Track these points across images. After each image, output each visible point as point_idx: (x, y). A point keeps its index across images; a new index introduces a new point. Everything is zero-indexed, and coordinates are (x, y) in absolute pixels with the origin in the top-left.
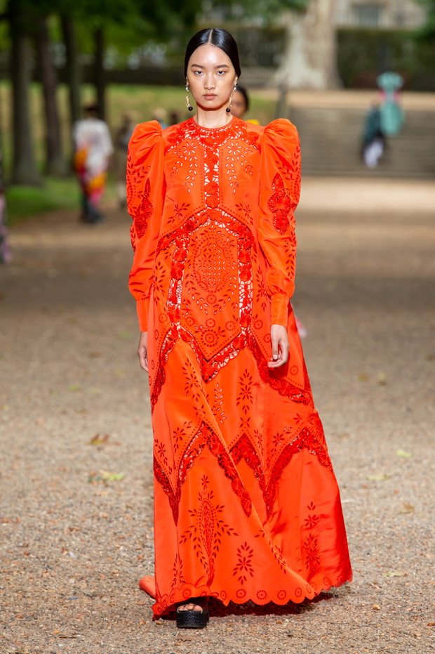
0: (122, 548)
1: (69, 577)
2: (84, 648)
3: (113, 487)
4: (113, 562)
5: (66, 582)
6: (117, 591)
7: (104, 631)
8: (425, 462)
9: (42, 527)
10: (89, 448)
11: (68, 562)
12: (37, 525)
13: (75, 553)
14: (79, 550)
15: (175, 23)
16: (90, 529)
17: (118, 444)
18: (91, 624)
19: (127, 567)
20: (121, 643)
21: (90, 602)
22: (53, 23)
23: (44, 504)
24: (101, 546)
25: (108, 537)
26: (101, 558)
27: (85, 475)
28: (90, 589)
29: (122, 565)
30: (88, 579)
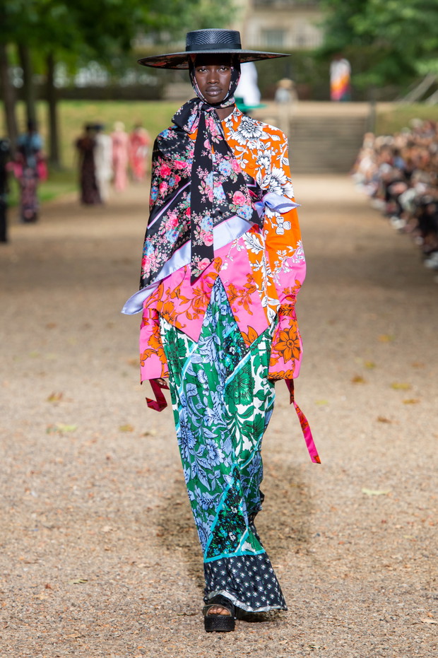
0: (75, 487)
1: (33, 512)
2: (45, 572)
3: (67, 437)
4: (68, 499)
5: (28, 516)
6: (72, 523)
7: (61, 557)
8: (328, 410)
9: (9, 471)
10: (47, 405)
11: (30, 501)
12: (4, 470)
13: (36, 492)
14: (39, 490)
15: (113, 47)
16: (49, 472)
17: (70, 400)
18: (51, 552)
19: (80, 503)
20: (76, 567)
21: (50, 533)
22: (12, 50)
23: (10, 453)
24: (58, 486)
25: (64, 478)
26: (58, 496)
27: (44, 427)
28: (49, 522)
29: (75, 501)
30: (47, 514)
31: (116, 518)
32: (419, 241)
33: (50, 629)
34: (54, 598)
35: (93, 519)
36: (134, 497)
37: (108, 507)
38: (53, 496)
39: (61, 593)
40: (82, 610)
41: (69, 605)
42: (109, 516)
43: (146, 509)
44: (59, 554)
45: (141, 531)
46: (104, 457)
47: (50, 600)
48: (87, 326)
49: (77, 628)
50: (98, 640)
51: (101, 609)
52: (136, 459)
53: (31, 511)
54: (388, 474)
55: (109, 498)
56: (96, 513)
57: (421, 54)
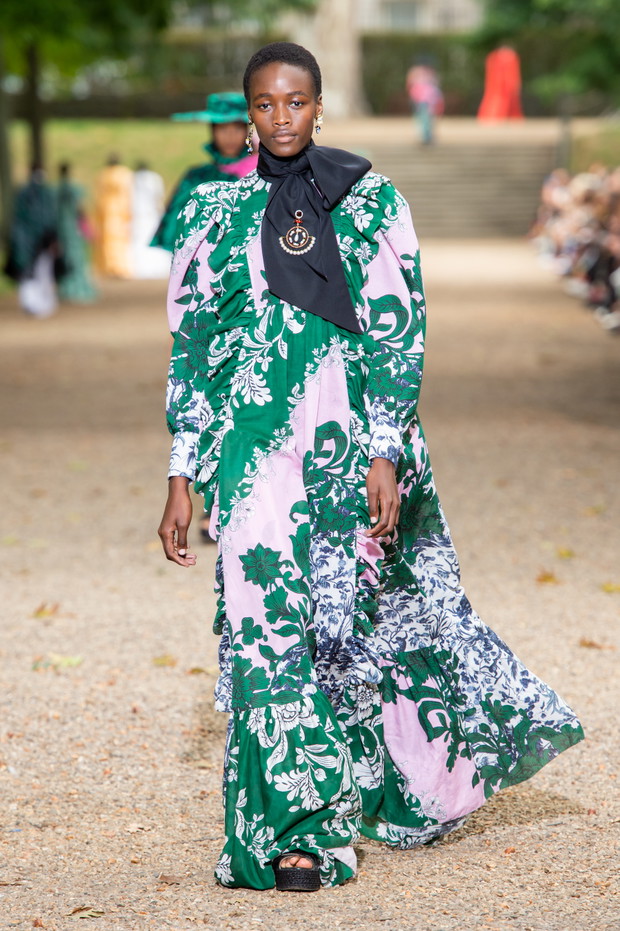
0: (81, 759)
1: (10, 802)
2: (32, 899)
3: (67, 675)
4: (70, 779)
5: (5, 809)
6: (76, 819)
7: (58, 874)
10: (33, 622)
11: (7, 781)
13: (16, 768)
14: (21, 764)
15: (140, 32)
16: (37, 734)
17: (71, 616)
18: (42, 866)
19: (88, 785)
20: (84, 891)
21: (39, 835)
24: (52, 757)
25: (62, 744)
26: (52, 773)
27: (28, 661)
28: (39, 817)
29: (81, 782)
30: (35, 803)
31: (150, 810)
35: (111, 812)
37: (136, 790)
38: (45, 775)
42: (138, 806)
43: (198, 793)
44: (56, 870)
46: (129, 708)
48: (98, 493)
52: (181, 712)
53: (8, 799)
55: (137, 777)
56: (116, 801)
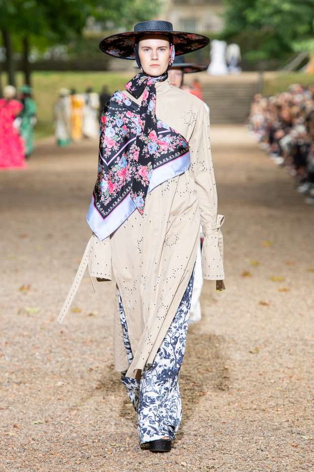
0: (37, 354)
1: (6, 372)
2: (14, 415)
3: (33, 317)
4: (32, 363)
5: (2, 375)
6: (34, 380)
7: (26, 404)
8: (223, 296)
10: (18, 293)
11: (5, 363)
13: (8, 357)
14: (11, 356)
16: (18, 343)
17: (36, 290)
18: (18, 401)
19: (40, 365)
20: (36, 411)
21: (18, 387)
24: (25, 353)
25: (29, 347)
26: (24, 360)
27: (16, 310)
28: (18, 379)
29: (37, 364)
30: (16, 373)
31: (67, 376)
32: (293, 172)
33: (16, 457)
34: (20, 434)
35: (50, 377)
36: (80, 360)
37: (61, 367)
38: (21, 360)
39: (25, 431)
40: (40, 443)
41: (31, 439)
42: (62, 374)
43: (89, 369)
44: (25, 402)
45: (84, 385)
46: (59, 331)
47: (17, 436)
48: (50, 236)
49: (36, 457)
50: (51, 465)
51: (54, 442)
52: (82, 333)
53: (4, 371)
54: (266, 343)
55: (62, 361)
56: (52, 372)
57: (295, 36)
